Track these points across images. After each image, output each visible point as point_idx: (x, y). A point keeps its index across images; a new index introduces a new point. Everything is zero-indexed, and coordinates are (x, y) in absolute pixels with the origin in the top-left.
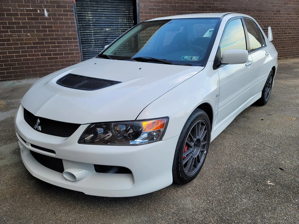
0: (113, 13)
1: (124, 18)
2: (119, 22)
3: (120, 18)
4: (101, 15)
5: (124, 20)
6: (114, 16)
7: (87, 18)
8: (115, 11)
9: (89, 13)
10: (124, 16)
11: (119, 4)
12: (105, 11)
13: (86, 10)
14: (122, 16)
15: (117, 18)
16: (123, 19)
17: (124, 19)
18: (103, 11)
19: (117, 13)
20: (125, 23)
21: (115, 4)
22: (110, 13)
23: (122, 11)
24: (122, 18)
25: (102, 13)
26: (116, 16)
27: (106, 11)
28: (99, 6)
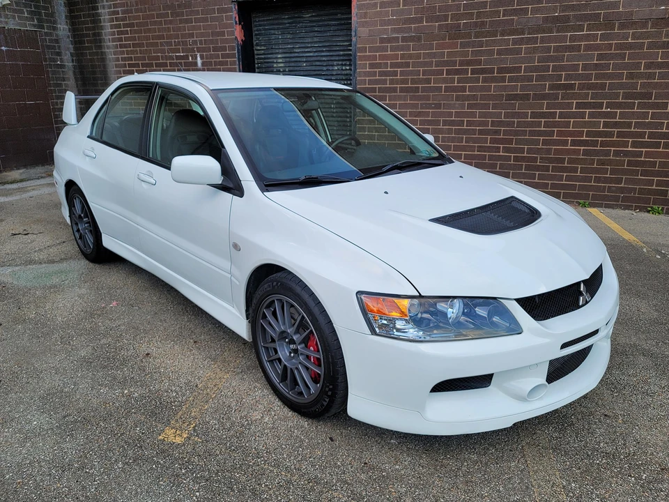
0: (323, 54)
1: (344, 63)
2: (334, 73)
3: (335, 63)
4: (299, 59)
5: (344, 68)
6: (324, 59)
7: (275, 65)
8: (327, 49)
9: (279, 56)
10: (345, 58)
11: (335, 34)
12: (306, 50)
13: (274, 52)
14: (342, 58)
15: (330, 63)
16: (342, 65)
17: (345, 65)
18: (303, 50)
19: (331, 54)
20: (347, 75)
21: (328, 34)
22: (316, 54)
23: (342, 48)
24: (340, 63)
25: (301, 55)
26: (328, 58)
27: (309, 50)
28: (297, 41)
